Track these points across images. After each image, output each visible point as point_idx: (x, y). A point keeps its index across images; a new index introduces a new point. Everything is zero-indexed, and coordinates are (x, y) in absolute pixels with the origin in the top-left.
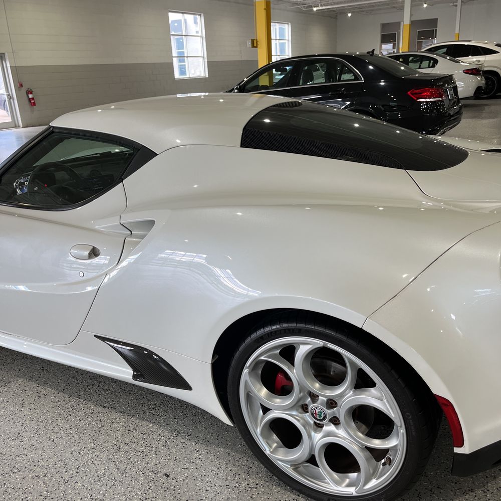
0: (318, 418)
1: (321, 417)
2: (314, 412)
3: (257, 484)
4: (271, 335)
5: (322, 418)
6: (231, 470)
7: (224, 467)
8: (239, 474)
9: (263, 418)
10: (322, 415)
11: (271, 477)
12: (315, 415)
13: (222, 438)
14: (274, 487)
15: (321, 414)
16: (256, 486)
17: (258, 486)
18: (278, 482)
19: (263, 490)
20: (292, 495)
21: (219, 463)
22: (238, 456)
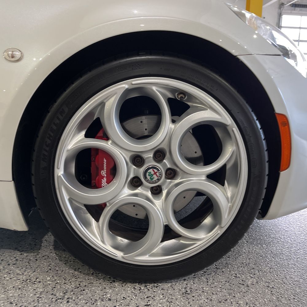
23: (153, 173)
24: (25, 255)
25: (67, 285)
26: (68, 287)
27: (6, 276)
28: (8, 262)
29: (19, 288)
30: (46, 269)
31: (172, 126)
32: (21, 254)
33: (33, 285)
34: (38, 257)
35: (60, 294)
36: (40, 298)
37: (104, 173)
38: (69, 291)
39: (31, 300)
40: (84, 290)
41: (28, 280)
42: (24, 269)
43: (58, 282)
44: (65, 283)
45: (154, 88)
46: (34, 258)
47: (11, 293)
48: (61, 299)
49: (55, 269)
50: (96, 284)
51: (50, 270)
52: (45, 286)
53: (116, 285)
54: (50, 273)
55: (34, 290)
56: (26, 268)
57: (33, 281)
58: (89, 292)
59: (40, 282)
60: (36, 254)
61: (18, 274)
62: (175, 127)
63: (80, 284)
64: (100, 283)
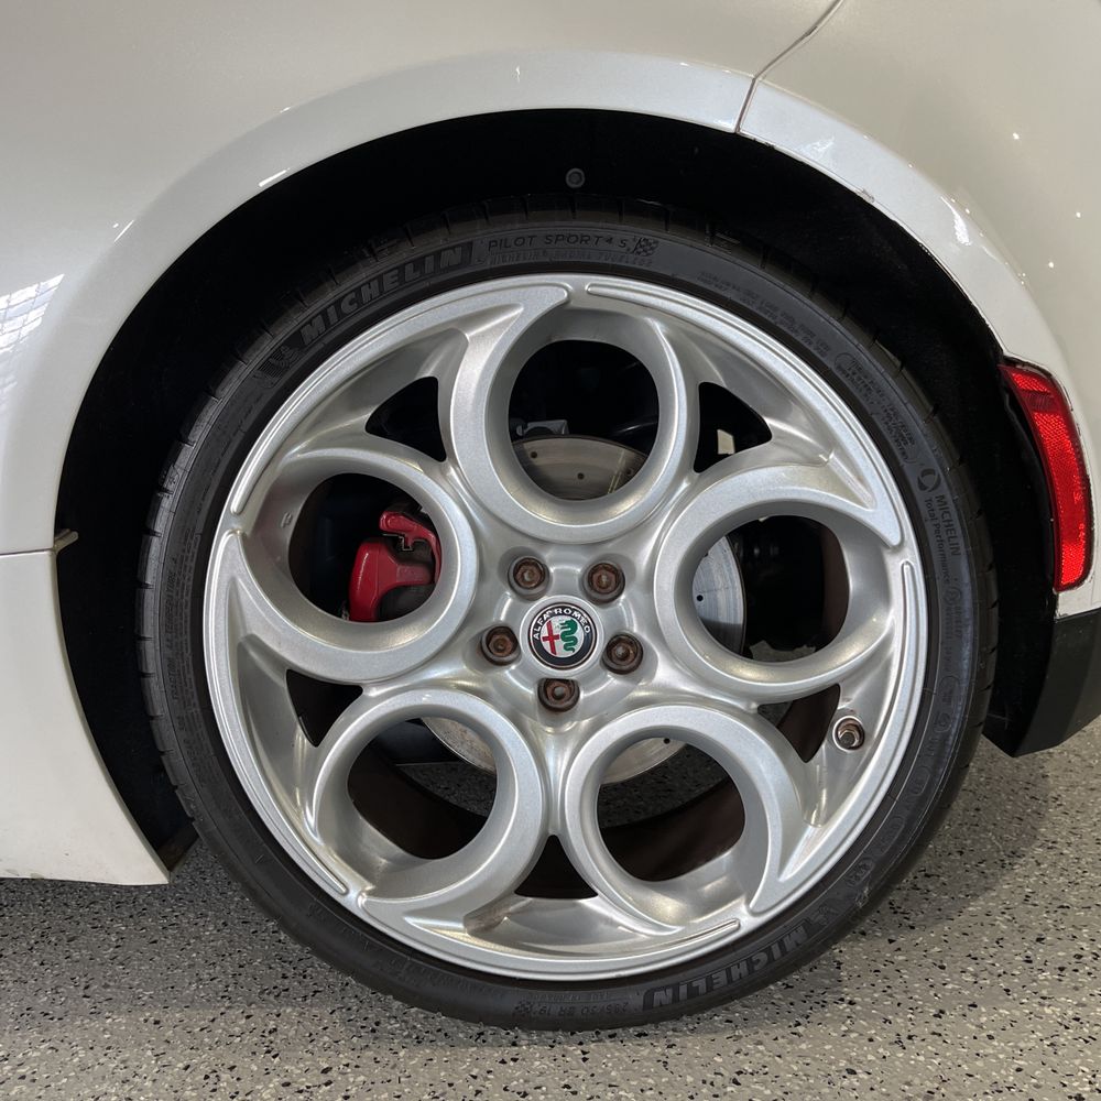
0: (562, 653)
1: (575, 640)
2: (545, 633)
3: (325, 1071)
4: (341, 315)
5: (577, 648)
6: (187, 1068)
7: (149, 1066)
8: (232, 1068)
9: (313, 765)
10: (580, 634)
11: (373, 1031)
12: (546, 645)
13: (106, 986)
14: (402, 1054)
15: (574, 629)
16: (324, 1078)
17: (333, 1074)
18: (409, 1036)
19: (362, 1078)
20: (487, 1051)
21: (123, 1062)
22: (200, 1018)
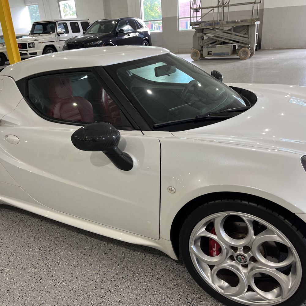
23: (241, 258)
24: (178, 266)
25: (195, 295)
26: (195, 297)
27: (167, 278)
28: (169, 268)
29: (172, 289)
30: (187, 280)
31: (254, 237)
32: (176, 265)
33: (179, 289)
34: (184, 269)
35: (190, 300)
36: (181, 298)
37: (215, 250)
38: (195, 299)
39: (176, 298)
40: (202, 302)
41: (177, 285)
42: (176, 276)
43: (191, 291)
44: (194, 293)
45: (244, 218)
46: (182, 270)
47: (168, 291)
48: (190, 303)
49: (191, 282)
50: (209, 300)
51: (188, 281)
52: (184, 292)
53: (219, 304)
54: (188, 283)
55: (179, 292)
56: (177, 276)
57: (179, 286)
58: (204, 304)
59: (182, 288)
60: (183, 267)
61: (173, 279)
62: (256, 237)
63: (201, 297)
64: (211, 300)
